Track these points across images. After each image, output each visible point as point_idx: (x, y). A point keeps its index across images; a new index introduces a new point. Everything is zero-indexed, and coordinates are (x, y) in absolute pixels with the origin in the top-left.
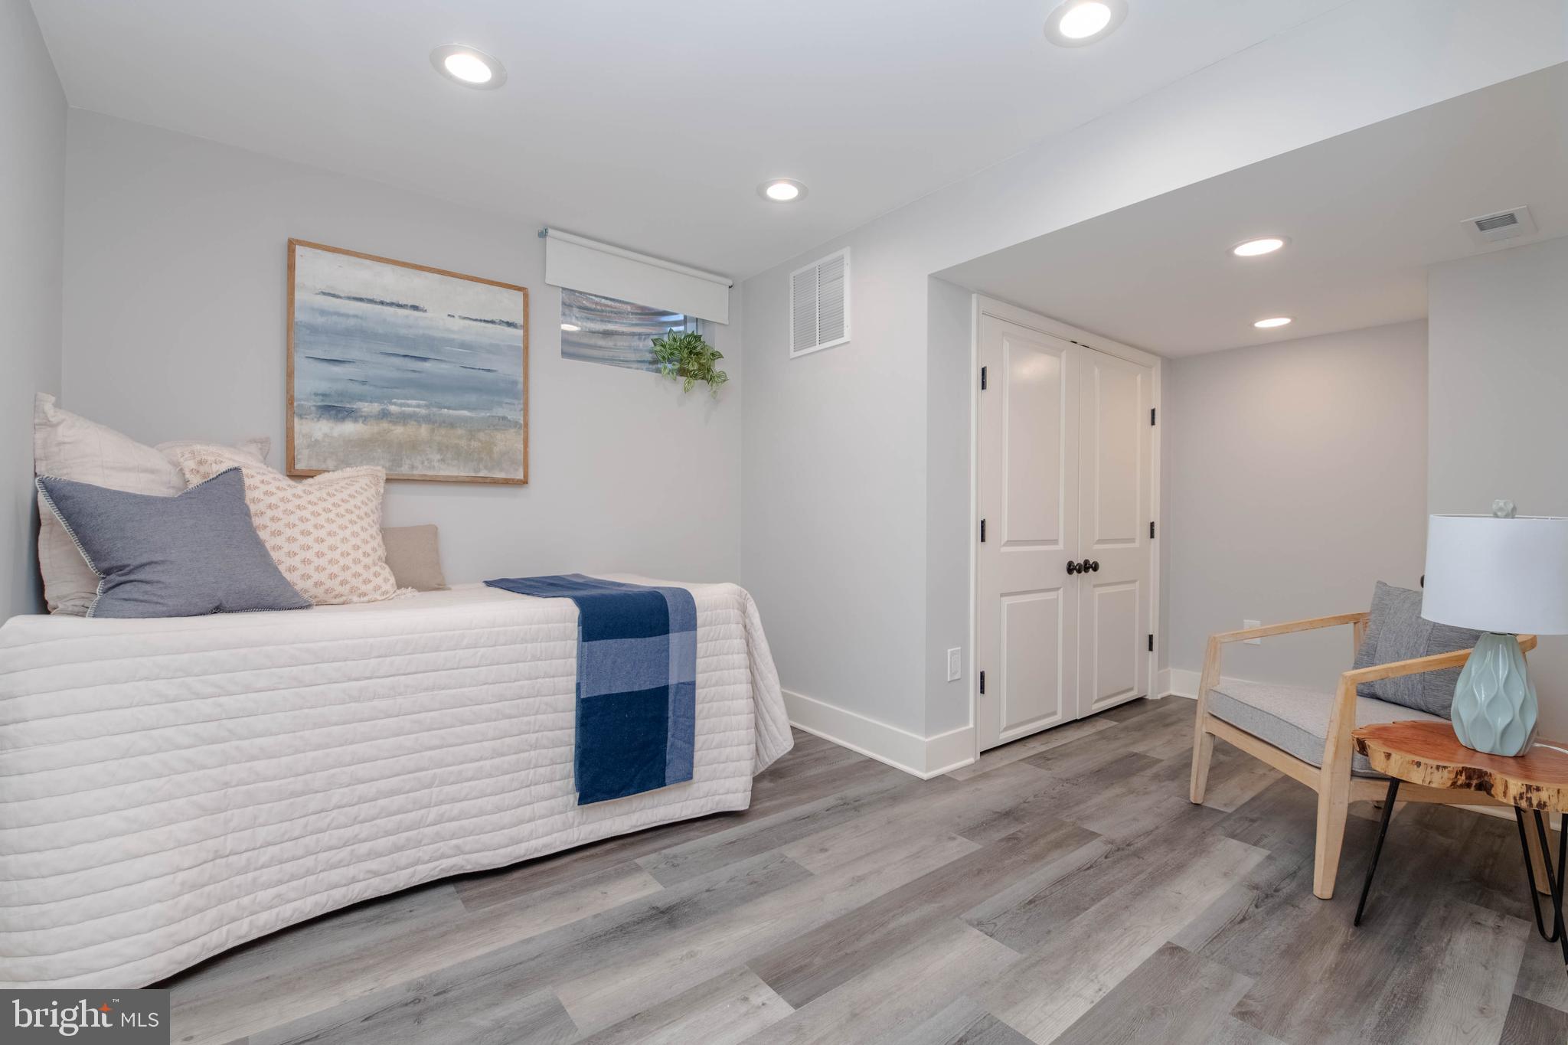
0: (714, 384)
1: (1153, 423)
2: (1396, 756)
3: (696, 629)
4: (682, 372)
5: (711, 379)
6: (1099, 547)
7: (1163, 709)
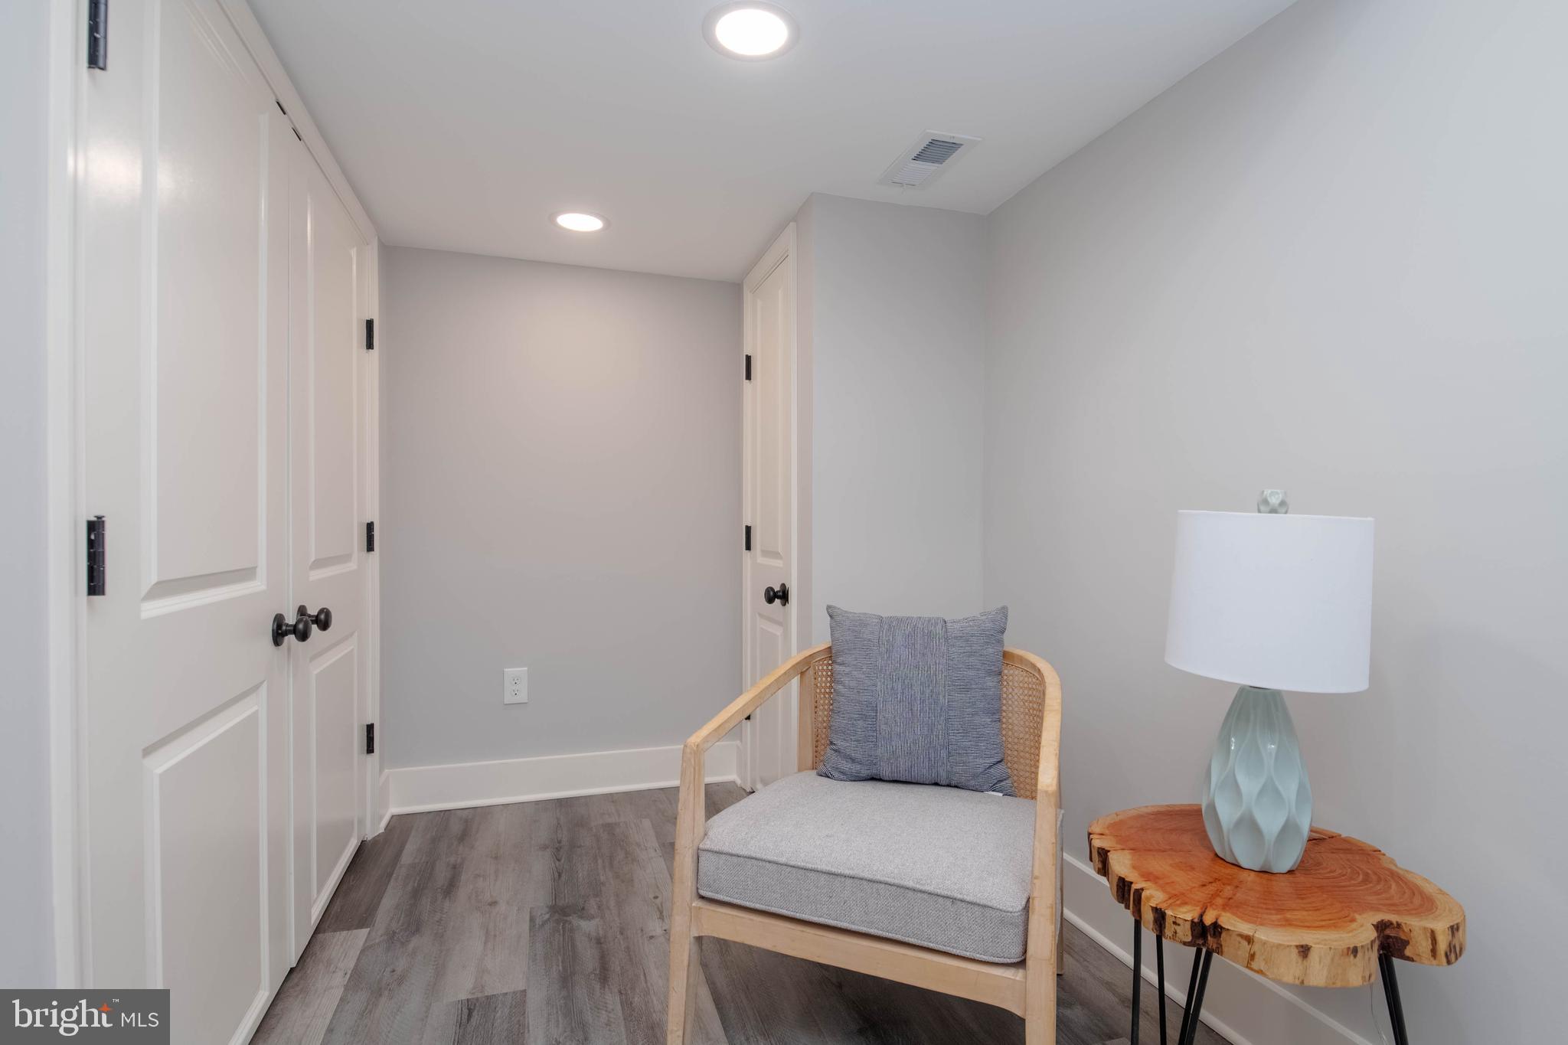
1: (370, 346)
6: (316, 575)
7: (410, 853)
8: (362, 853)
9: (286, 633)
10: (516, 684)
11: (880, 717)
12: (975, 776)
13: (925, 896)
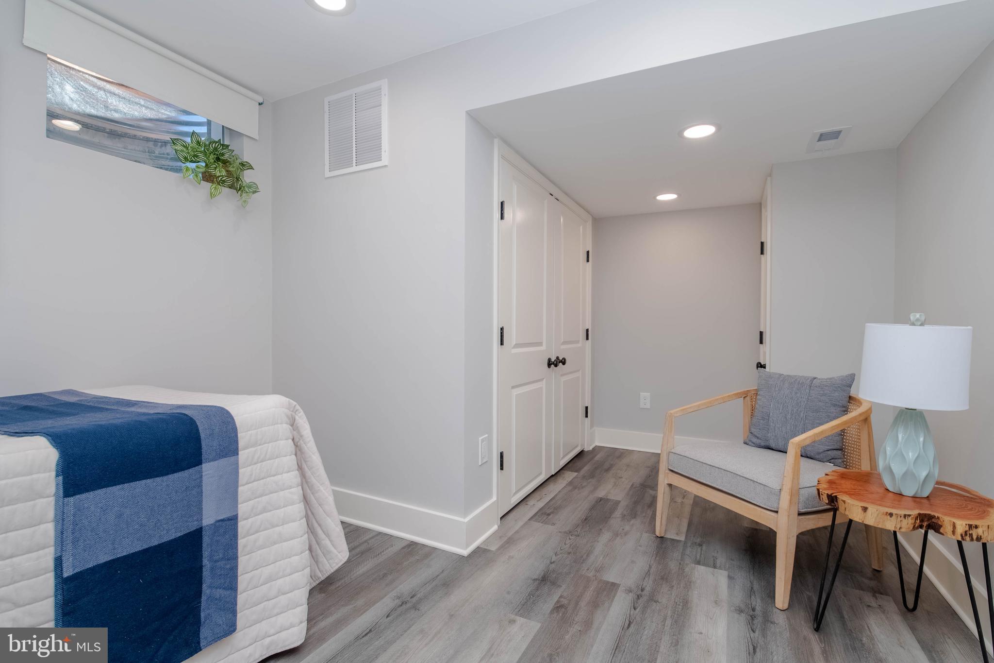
0: (244, 195)
1: (588, 261)
2: (872, 509)
3: (238, 454)
4: (208, 177)
5: (240, 188)
6: (563, 347)
7: (598, 458)
8: (581, 454)
9: (551, 364)
10: (645, 399)
11: (771, 419)
12: (819, 453)
13: (744, 479)
